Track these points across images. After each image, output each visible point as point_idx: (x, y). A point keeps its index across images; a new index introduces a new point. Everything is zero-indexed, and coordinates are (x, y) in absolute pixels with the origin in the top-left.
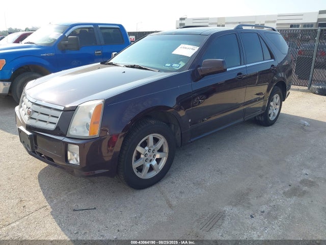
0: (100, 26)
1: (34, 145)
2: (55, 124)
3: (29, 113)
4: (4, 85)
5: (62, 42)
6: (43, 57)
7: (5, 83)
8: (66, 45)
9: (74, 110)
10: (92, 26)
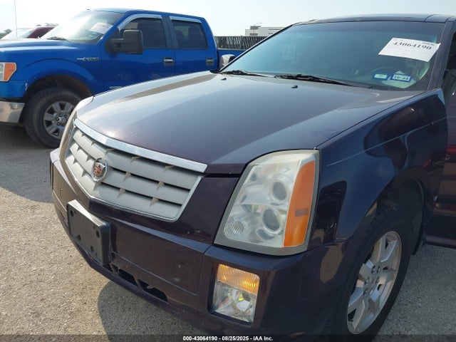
0: (171, 18)
1: (111, 251)
2: (180, 205)
3: (99, 172)
4: (12, 108)
5: (113, 39)
6: (80, 63)
7: (14, 104)
8: (119, 44)
9: (239, 176)
10: (160, 17)
